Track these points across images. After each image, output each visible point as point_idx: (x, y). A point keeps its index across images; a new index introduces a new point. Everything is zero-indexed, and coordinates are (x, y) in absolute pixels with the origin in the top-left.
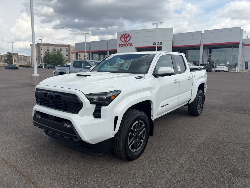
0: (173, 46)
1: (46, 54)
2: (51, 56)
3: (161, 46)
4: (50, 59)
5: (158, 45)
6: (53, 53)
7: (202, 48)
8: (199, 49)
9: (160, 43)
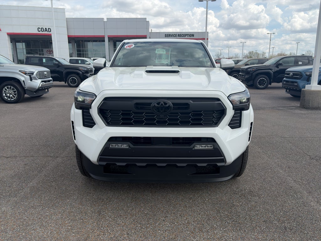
0: (68, 36)
3: (51, 34)
5: (46, 32)
7: (106, 40)
8: (104, 41)
9: (49, 28)
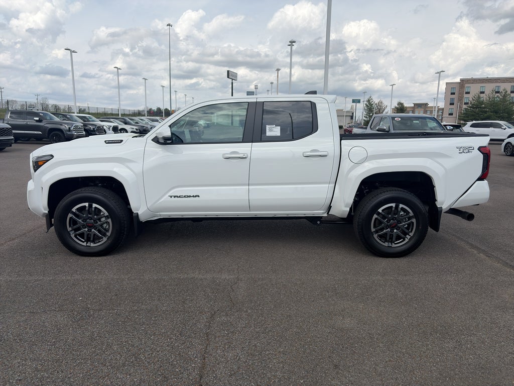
1: (473, 102)
2: (483, 106)
4: (481, 112)
6: (489, 98)
